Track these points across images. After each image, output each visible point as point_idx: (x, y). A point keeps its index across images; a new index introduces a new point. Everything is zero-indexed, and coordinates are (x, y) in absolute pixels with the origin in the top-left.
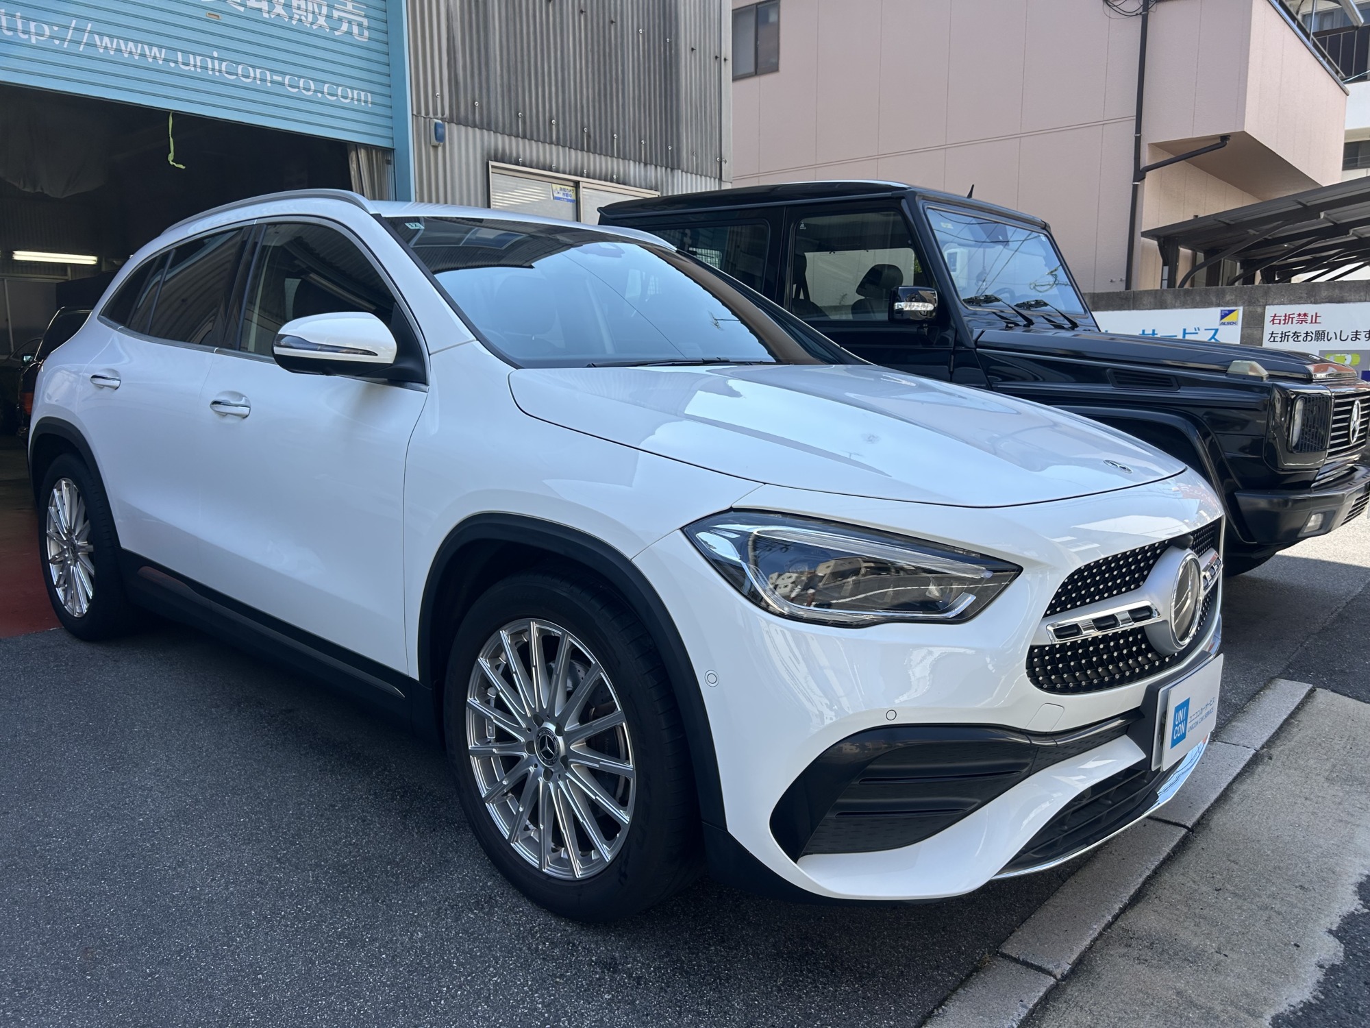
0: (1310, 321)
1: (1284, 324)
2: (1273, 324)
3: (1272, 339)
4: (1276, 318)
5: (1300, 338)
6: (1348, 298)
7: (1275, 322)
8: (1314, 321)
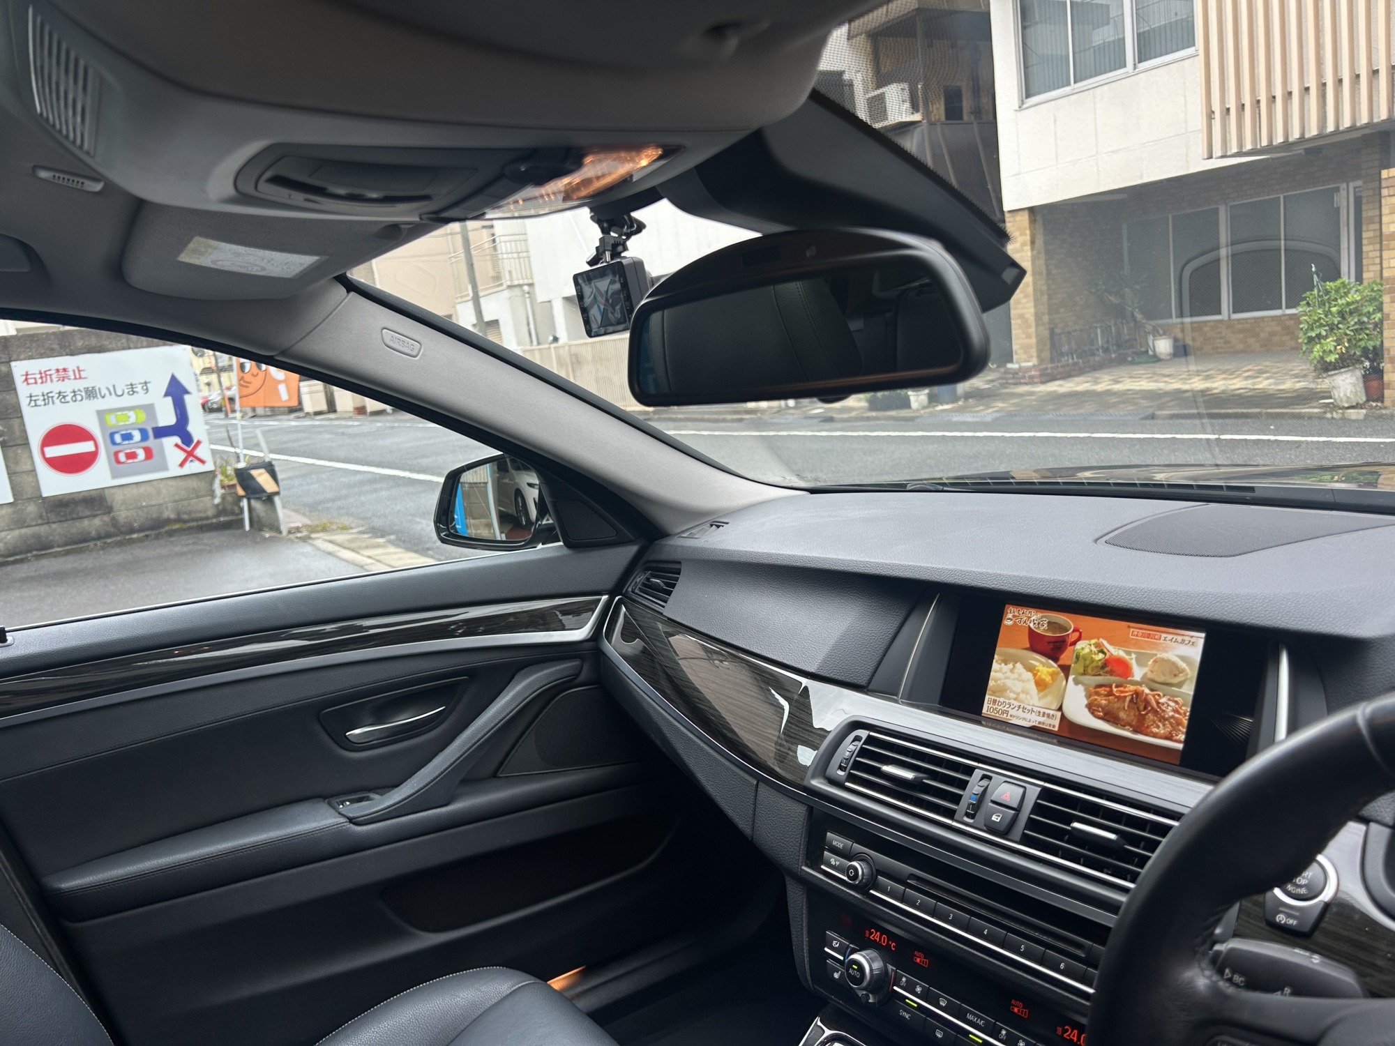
0: (72, 377)
1: (42, 383)
2: (28, 384)
3: (33, 403)
4: (29, 377)
5: (68, 399)
6: (110, 346)
7: (32, 381)
8: (78, 376)
